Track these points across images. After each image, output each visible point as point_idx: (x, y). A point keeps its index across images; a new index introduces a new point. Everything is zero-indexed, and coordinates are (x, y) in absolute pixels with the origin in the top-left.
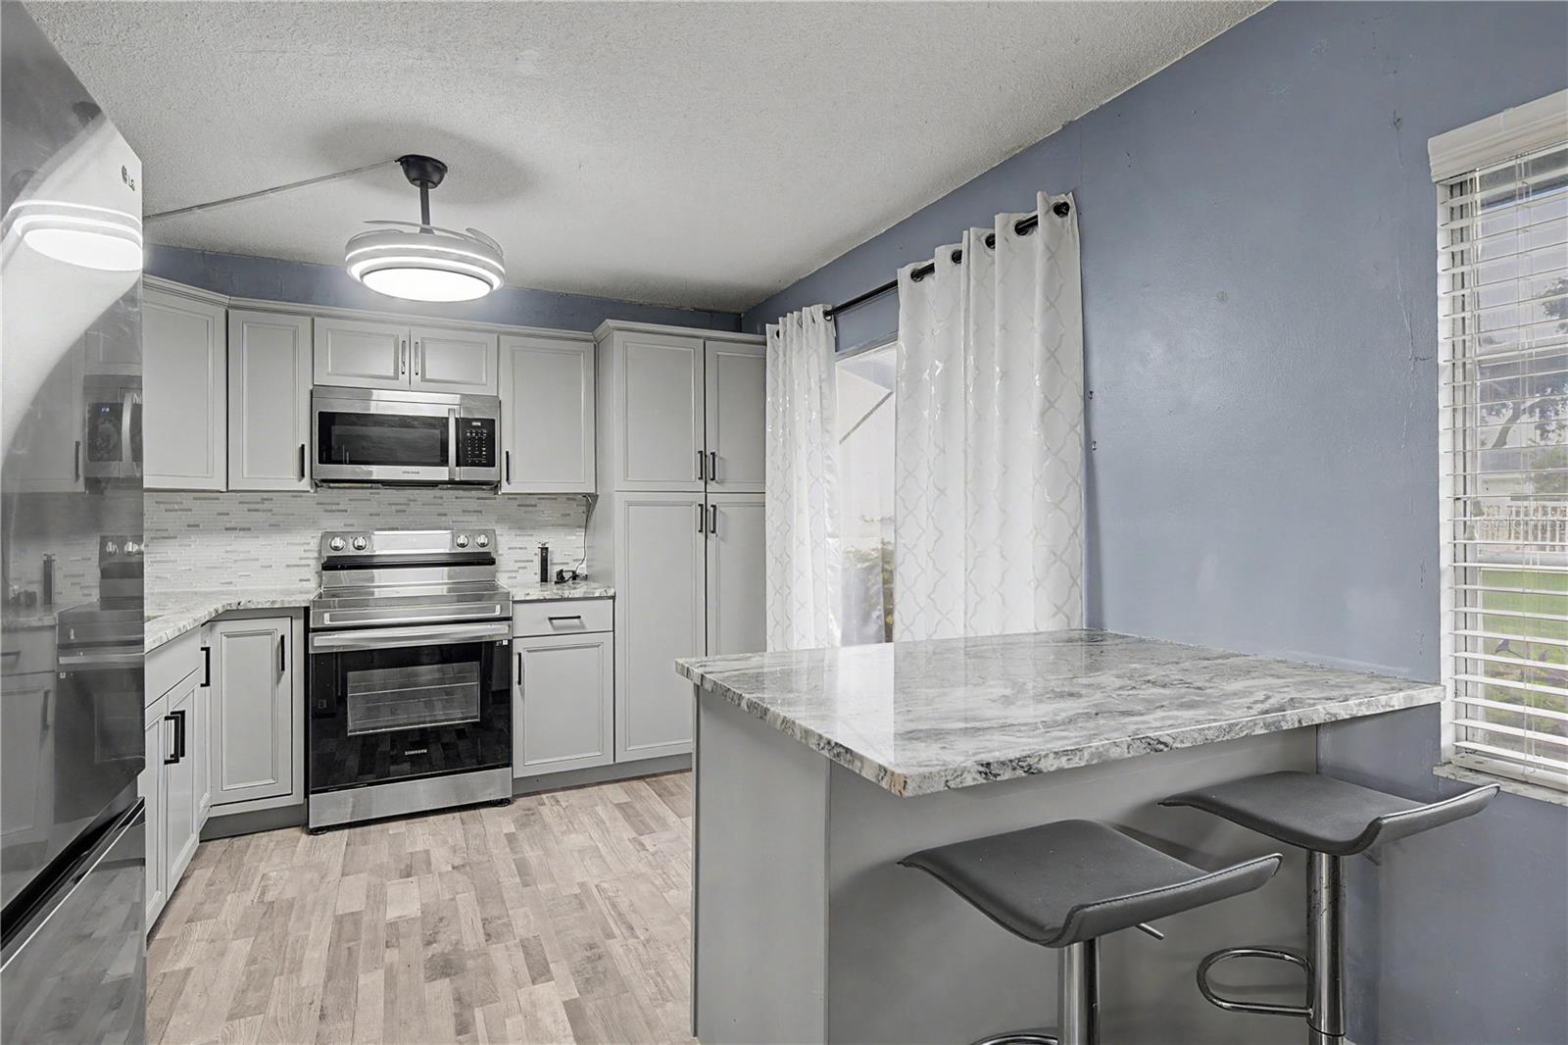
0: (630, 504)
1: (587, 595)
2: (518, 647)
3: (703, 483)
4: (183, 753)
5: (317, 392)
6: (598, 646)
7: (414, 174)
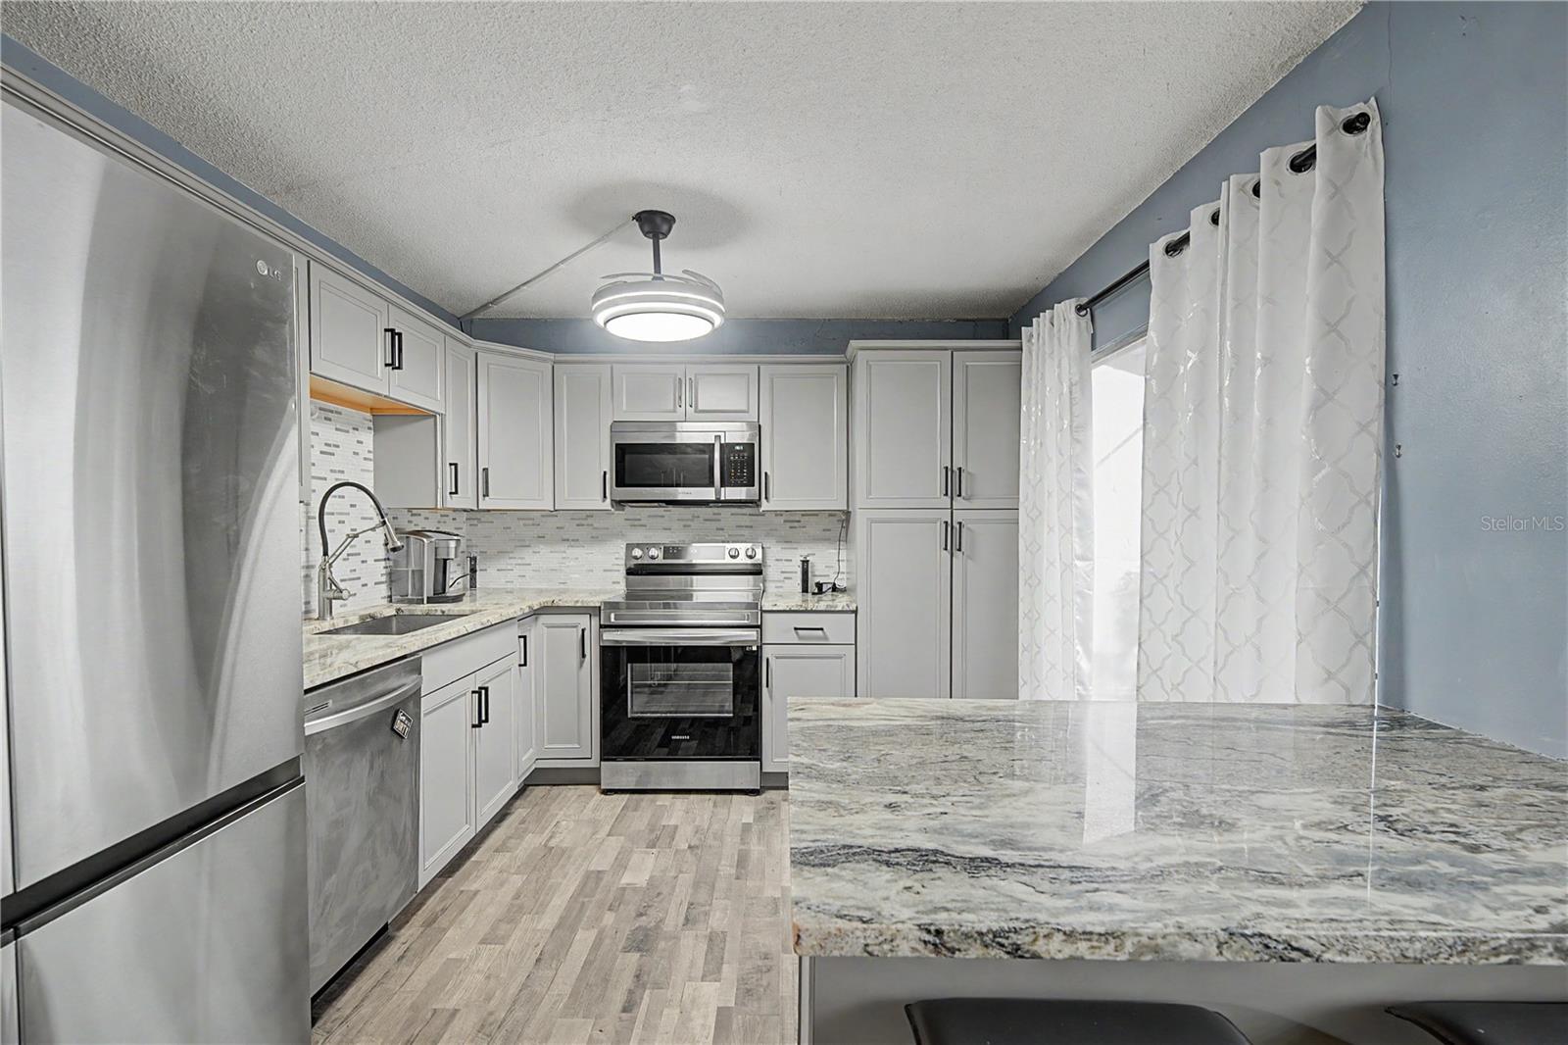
0: (872, 521)
1: (829, 609)
2: (767, 652)
3: (948, 499)
4: (487, 721)
5: (616, 426)
6: (841, 658)
7: (646, 229)
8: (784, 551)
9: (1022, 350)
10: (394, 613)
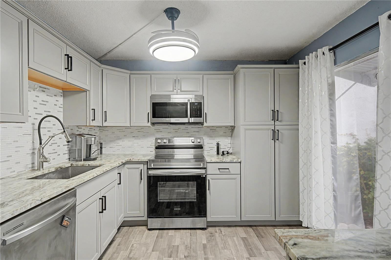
0: (246, 130)
1: (231, 161)
2: (208, 177)
3: (273, 121)
4: (105, 209)
5: (152, 97)
6: (235, 179)
7: (169, 15)
8: (210, 140)
9: (299, 68)
10: (70, 165)
